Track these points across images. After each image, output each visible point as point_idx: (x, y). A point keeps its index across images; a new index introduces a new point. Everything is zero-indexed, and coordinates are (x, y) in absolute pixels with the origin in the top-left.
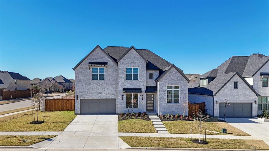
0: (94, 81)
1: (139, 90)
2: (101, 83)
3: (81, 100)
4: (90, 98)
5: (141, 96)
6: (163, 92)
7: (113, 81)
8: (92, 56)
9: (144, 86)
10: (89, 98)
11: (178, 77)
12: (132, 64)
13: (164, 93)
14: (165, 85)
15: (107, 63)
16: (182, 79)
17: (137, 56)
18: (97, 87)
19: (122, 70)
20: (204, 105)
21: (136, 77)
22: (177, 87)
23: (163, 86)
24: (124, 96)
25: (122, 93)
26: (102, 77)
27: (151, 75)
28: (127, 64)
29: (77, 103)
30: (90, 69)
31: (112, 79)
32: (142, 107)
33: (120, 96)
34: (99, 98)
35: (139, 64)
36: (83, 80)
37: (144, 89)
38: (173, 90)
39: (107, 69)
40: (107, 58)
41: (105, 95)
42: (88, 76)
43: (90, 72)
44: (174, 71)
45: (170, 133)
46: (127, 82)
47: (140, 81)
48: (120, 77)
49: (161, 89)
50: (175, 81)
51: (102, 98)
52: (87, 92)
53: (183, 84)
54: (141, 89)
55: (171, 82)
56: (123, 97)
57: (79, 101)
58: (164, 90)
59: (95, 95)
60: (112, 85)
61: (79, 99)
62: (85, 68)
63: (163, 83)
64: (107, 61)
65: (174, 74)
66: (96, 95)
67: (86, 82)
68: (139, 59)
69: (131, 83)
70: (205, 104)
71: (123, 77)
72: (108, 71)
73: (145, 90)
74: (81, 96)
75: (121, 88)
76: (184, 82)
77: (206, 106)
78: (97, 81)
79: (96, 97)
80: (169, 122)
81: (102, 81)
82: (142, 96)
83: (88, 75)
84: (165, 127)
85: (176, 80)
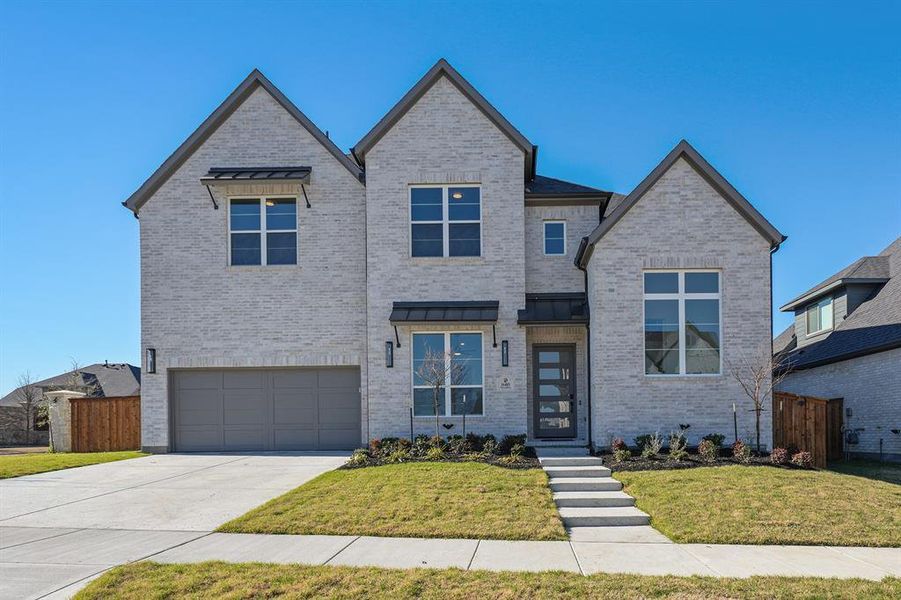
0: (243, 271)
1: (486, 311)
2: (274, 283)
3: (172, 372)
4: (219, 363)
5: (495, 345)
6: (621, 308)
7: (341, 266)
8: (228, 136)
9: (509, 290)
10: (216, 365)
11: (707, 221)
12: (444, 167)
13: (626, 315)
14: (633, 269)
15: (310, 168)
16: (734, 230)
17: (473, 122)
18: (255, 304)
19: (386, 202)
20: (837, 409)
21: (467, 242)
22: (703, 281)
23: (618, 273)
24: (399, 346)
25: (388, 332)
26: (284, 251)
27: (554, 231)
28: (418, 167)
29: (152, 392)
30: (216, 207)
31: (338, 258)
32: (504, 409)
33: (378, 347)
34: (269, 363)
35: (485, 163)
36: (185, 266)
37: (512, 304)
38: (682, 296)
39: (309, 206)
40: (306, 141)
41: (298, 345)
42: (206, 246)
43: (219, 223)
44: (688, 182)
45: (676, 539)
46: (417, 265)
47: (487, 264)
48: (375, 240)
49: (612, 290)
50: (695, 244)
51: (285, 364)
52: (205, 331)
53: (741, 260)
54: (494, 306)
55: (668, 248)
56: (397, 351)
57: (162, 378)
58: (627, 297)
59: (246, 349)
60: (335, 290)
61: (162, 368)
62: (192, 201)
63: (620, 254)
64: (308, 158)
65: (689, 203)
66: (251, 346)
67: (195, 278)
68: (483, 134)
69: (437, 270)
70: (846, 406)
71: (395, 243)
72: (315, 214)
73: (520, 311)
74: (173, 351)
75: (381, 304)
76: (750, 248)
77: (849, 416)
78: (254, 268)
79: (251, 356)
80: (662, 472)
81: (285, 270)
82: (505, 342)
83: (207, 240)
84: (632, 503)
85: (700, 234)
